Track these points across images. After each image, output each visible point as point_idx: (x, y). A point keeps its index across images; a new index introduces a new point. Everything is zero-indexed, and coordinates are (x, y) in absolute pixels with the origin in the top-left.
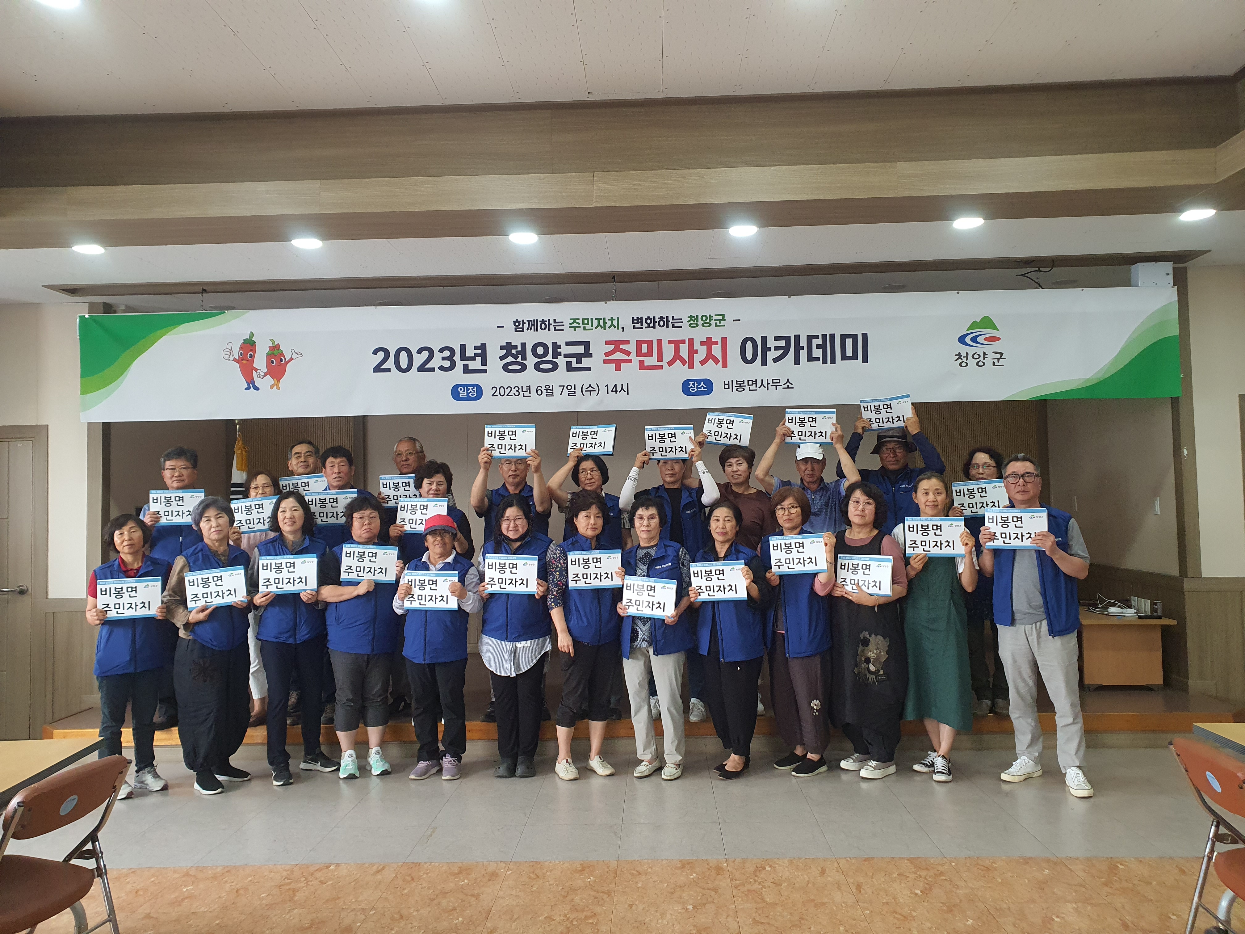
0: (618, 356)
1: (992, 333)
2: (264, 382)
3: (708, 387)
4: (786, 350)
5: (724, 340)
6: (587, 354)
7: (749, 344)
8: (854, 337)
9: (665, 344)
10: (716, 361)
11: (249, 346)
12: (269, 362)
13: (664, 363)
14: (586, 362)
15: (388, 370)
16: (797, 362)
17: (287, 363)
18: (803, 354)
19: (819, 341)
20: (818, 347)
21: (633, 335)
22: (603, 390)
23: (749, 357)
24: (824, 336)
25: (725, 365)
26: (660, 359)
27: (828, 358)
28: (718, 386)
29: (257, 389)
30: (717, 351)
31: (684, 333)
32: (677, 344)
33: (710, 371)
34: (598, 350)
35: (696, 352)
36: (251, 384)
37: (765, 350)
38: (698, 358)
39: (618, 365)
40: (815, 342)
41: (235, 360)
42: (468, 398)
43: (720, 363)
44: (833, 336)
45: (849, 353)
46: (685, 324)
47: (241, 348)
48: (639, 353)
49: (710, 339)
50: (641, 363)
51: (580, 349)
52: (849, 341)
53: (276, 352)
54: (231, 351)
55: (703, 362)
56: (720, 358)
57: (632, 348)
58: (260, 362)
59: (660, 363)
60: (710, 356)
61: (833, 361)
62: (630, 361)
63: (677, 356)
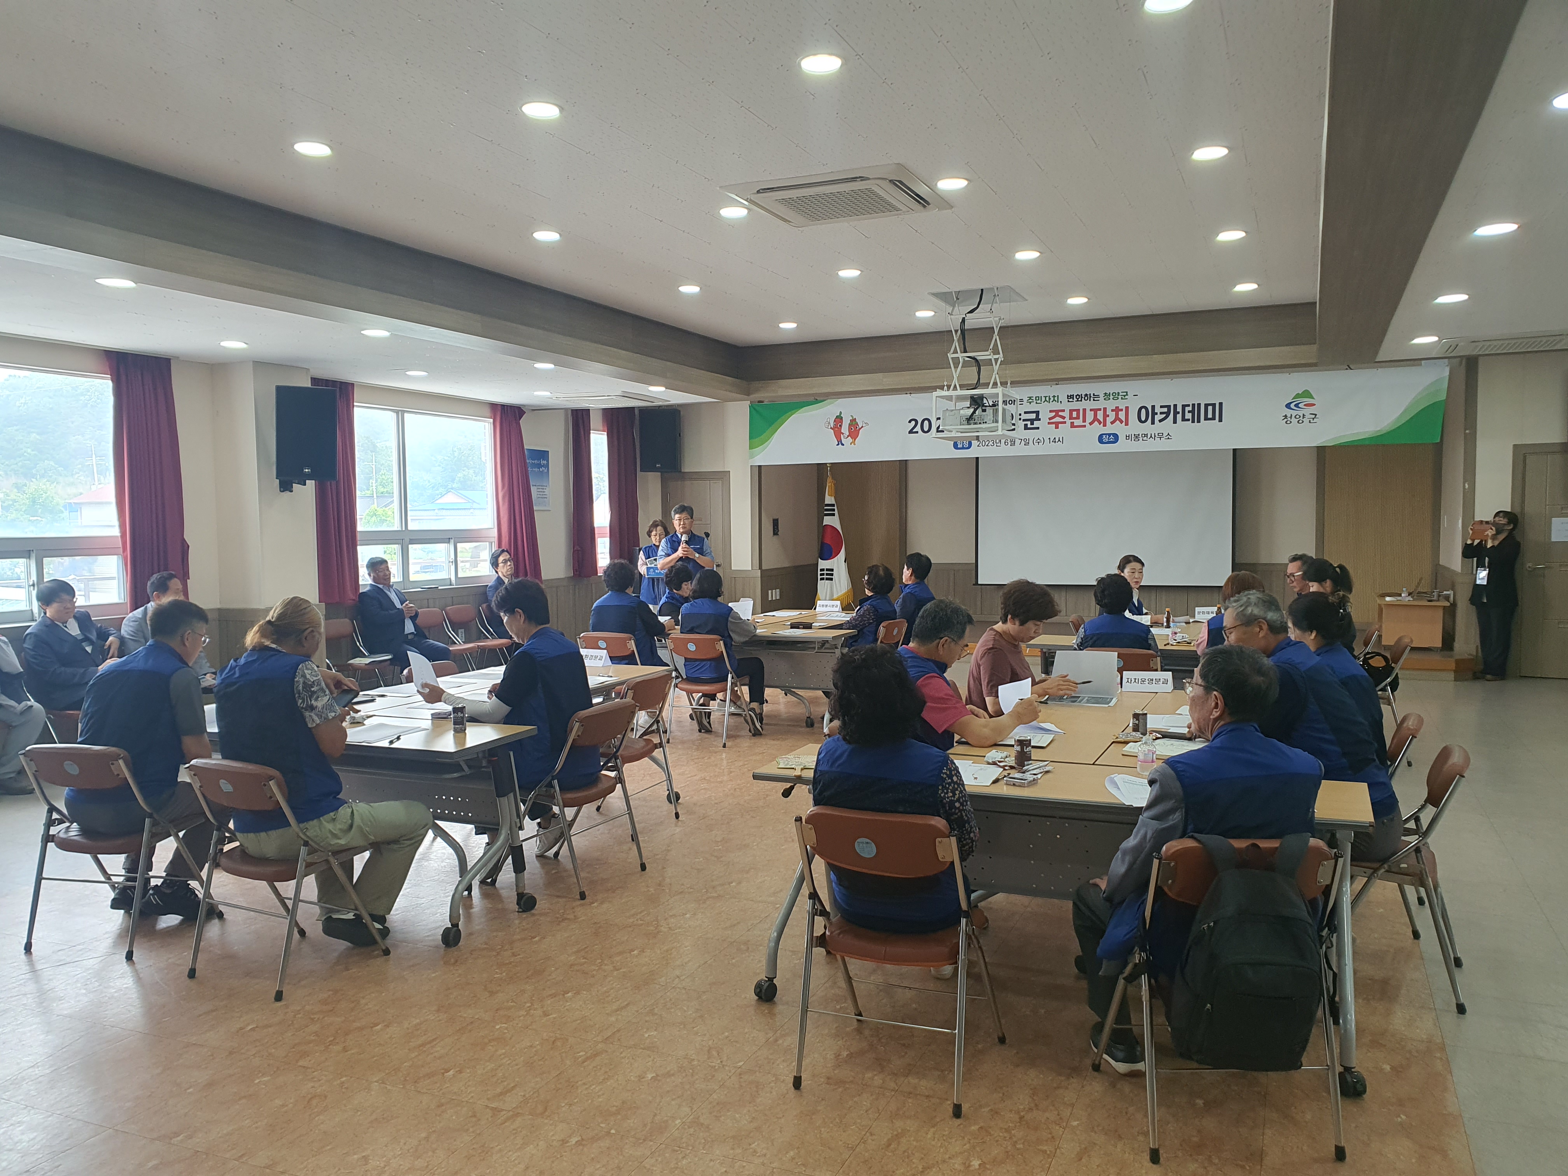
0: (1058, 419)
1: (1310, 401)
2: (847, 441)
3: (1116, 438)
4: (1167, 414)
5: (1127, 408)
6: (1038, 419)
7: (1143, 411)
8: (1214, 405)
9: (1088, 412)
10: (1121, 422)
11: (839, 419)
12: (850, 429)
13: (1087, 424)
14: (1036, 424)
15: (917, 432)
16: (1175, 422)
17: (860, 429)
18: (1179, 416)
19: (1190, 408)
20: (1189, 412)
21: (1067, 406)
22: (1047, 441)
23: (1143, 419)
24: (1193, 405)
25: (1127, 424)
26: (1084, 421)
27: (1196, 419)
28: (1122, 438)
29: (843, 445)
30: (1122, 415)
31: (1101, 404)
32: (1095, 411)
33: (1117, 428)
34: (1045, 416)
35: (1108, 416)
36: (840, 442)
37: (1154, 414)
38: (1109, 420)
39: (1057, 425)
40: (1187, 409)
41: (831, 428)
42: (963, 448)
43: (1124, 423)
44: (1199, 405)
45: (1210, 416)
46: (1102, 398)
47: (835, 421)
48: (1071, 418)
49: (1118, 407)
50: (1072, 423)
51: (1033, 416)
52: (1210, 408)
53: (854, 423)
54: (829, 423)
55: (1112, 423)
56: (1124, 420)
57: (1066, 414)
58: (845, 429)
59: (1084, 424)
60: (1117, 418)
61: (1199, 421)
62: (1065, 423)
63: (1096, 419)
